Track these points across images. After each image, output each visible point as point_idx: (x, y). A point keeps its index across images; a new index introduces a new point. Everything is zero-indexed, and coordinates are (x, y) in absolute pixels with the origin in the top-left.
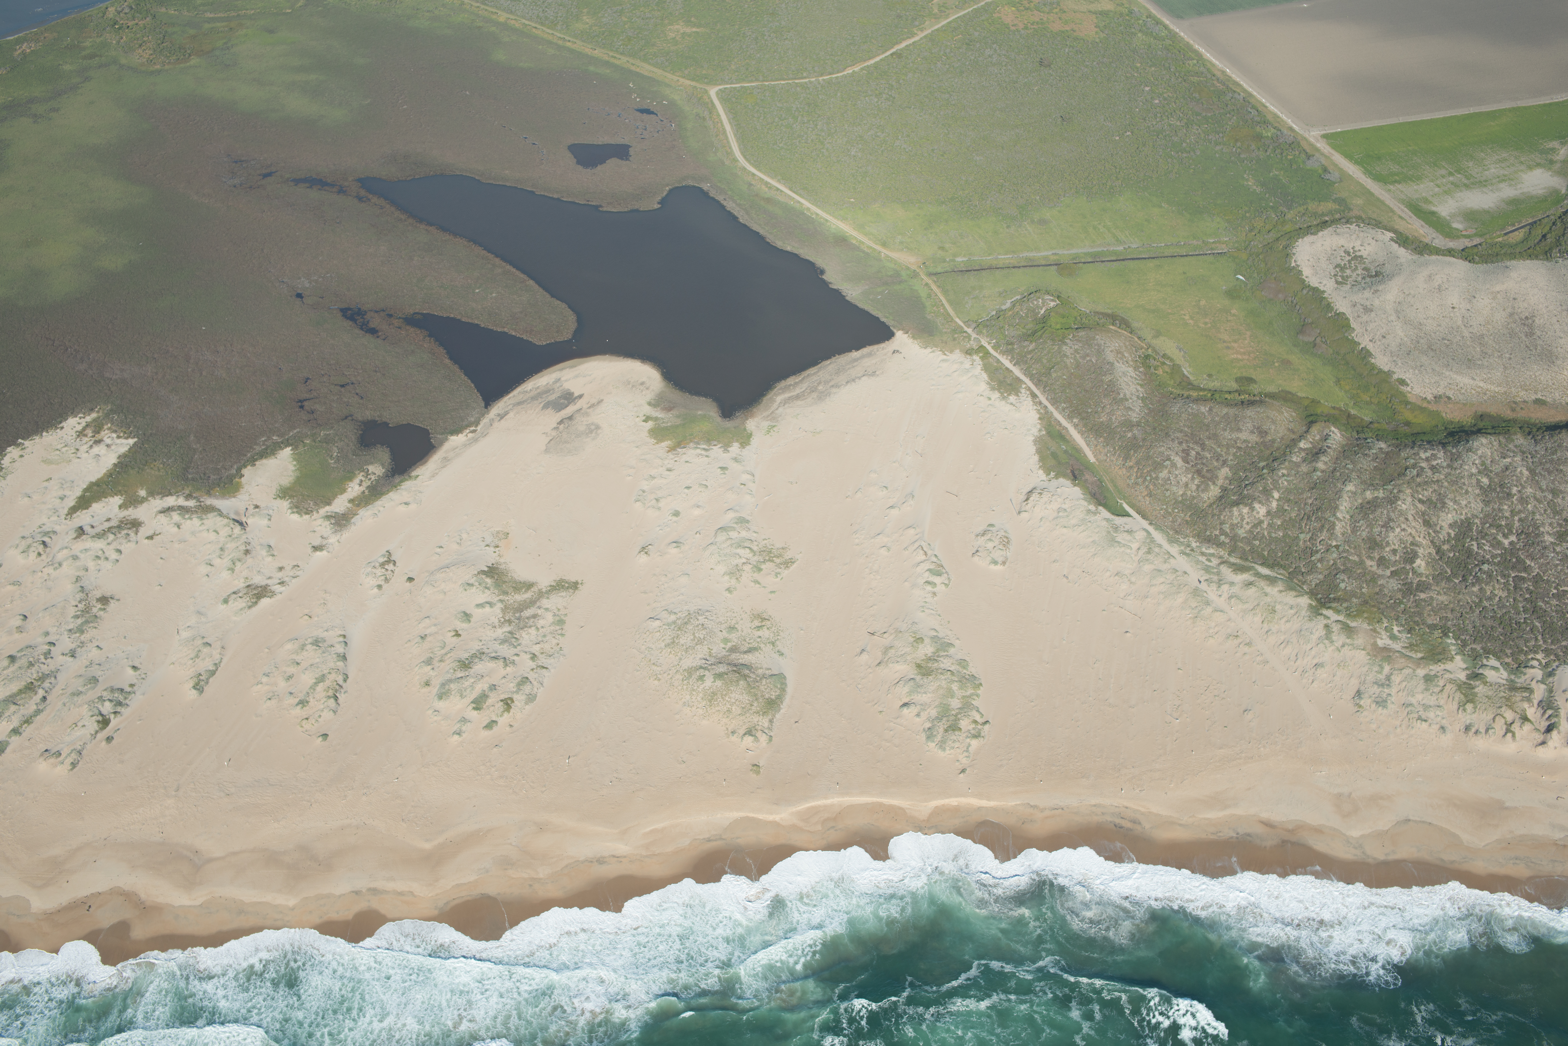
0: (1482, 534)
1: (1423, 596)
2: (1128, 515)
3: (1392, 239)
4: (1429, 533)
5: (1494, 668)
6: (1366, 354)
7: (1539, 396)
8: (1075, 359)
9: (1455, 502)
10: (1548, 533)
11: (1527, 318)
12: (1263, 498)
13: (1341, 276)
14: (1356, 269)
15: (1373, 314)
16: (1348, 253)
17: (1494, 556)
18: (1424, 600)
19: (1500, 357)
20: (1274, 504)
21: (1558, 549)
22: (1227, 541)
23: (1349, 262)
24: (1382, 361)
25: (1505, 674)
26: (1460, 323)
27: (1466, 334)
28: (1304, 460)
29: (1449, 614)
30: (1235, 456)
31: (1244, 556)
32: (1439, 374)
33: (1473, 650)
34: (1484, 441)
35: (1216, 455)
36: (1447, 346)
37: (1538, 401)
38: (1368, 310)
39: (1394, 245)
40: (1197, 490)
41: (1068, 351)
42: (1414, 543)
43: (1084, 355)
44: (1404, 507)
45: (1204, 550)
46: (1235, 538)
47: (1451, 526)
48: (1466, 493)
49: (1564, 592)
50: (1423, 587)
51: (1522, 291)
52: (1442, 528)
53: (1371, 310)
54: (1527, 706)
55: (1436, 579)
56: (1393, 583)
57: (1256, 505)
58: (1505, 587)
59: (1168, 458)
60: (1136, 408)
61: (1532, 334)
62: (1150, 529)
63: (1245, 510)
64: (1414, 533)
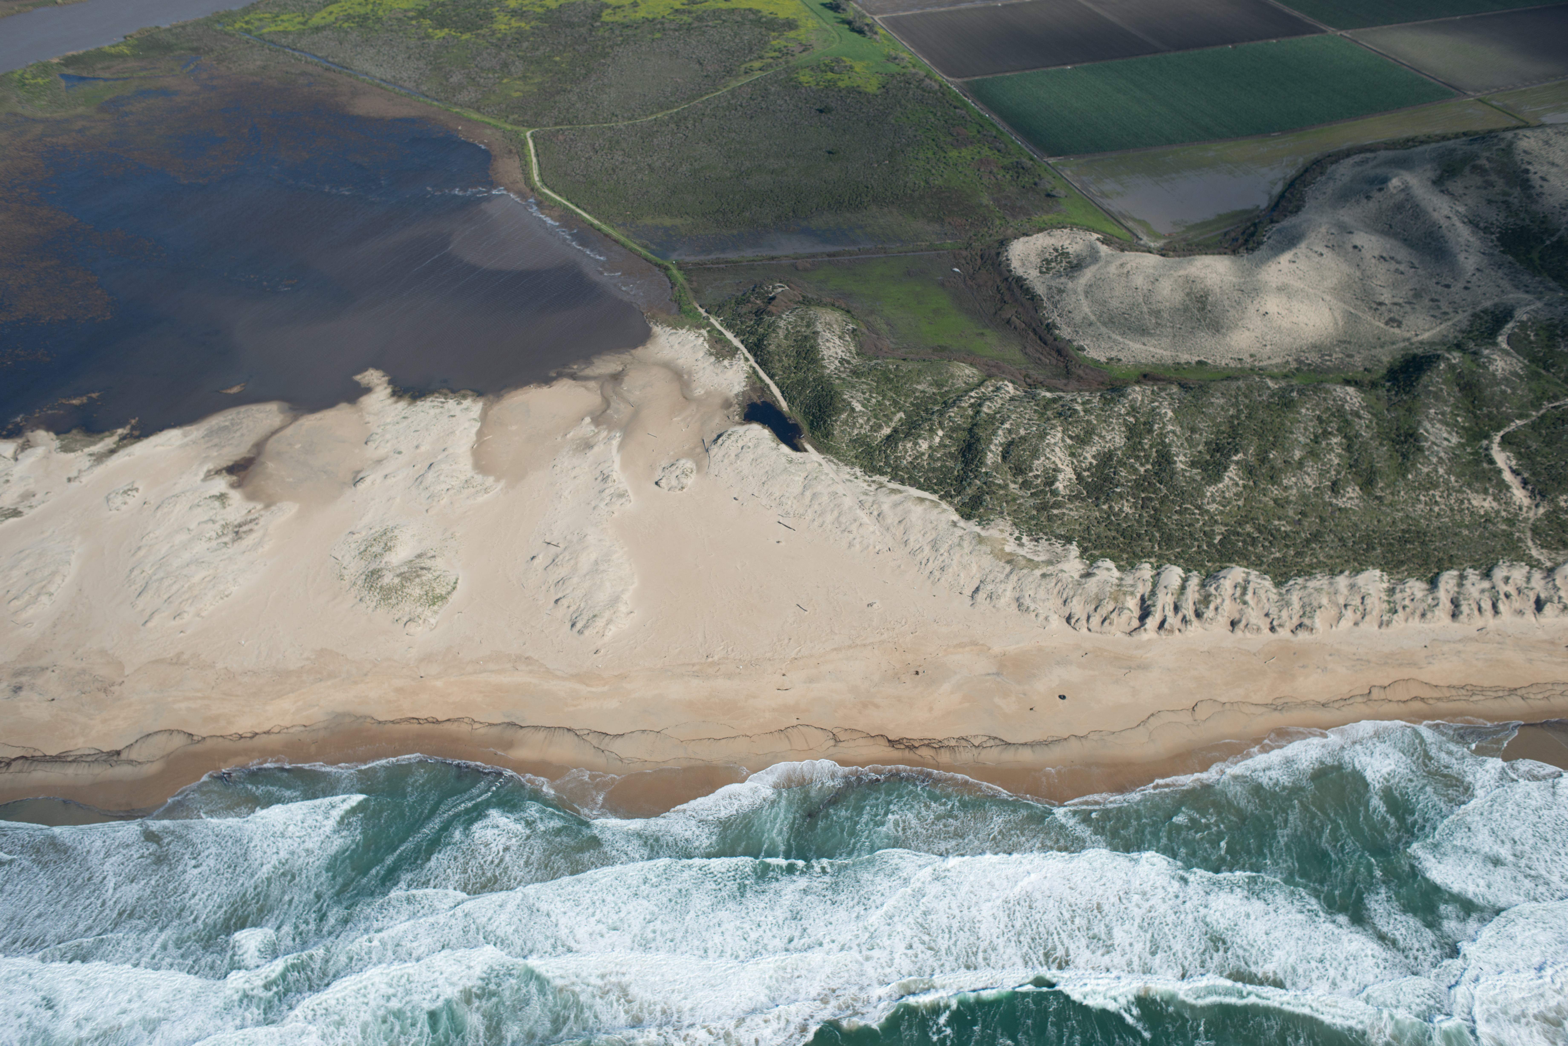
0: (1122, 463)
1: (1055, 512)
2: (806, 451)
3: (1098, 239)
4: (1073, 463)
5: (1110, 570)
6: (1053, 326)
7: (1202, 358)
8: (787, 330)
9: (1101, 437)
10: (1181, 461)
11: (1202, 296)
12: (926, 434)
13: (1045, 266)
14: (1061, 262)
15: (1064, 295)
16: (1056, 250)
17: (1128, 481)
18: (1056, 516)
19: (1173, 327)
20: (937, 440)
21: (1188, 474)
22: (889, 470)
23: (1056, 257)
24: (1065, 332)
25: (1116, 573)
26: (1141, 300)
27: (1145, 309)
28: (972, 405)
29: (1077, 527)
30: (912, 404)
31: (903, 483)
32: (1114, 341)
33: (1091, 555)
34: (1137, 388)
35: (895, 403)
36: (1126, 319)
37: (1200, 363)
38: (1060, 291)
39: (1099, 244)
40: (870, 431)
41: (782, 324)
42: (1056, 470)
43: (796, 326)
44: (1053, 441)
45: (867, 478)
46: (896, 469)
47: (1094, 457)
48: (1113, 429)
49: (1186, 509)
50: (1058, 505)
51: (1202, 275)
52: (1085, 458)
53: (1063, 291)
54: (1128, 598)
55: (1071, 499)
56: (1031, 502)
57: (920, 441)
58: (1135, 506)
59: (849, 403)
60: (831, 366)
61: (1203, 309)
62: (823, 462)
63: (909, 445)
64: (1058, 462)
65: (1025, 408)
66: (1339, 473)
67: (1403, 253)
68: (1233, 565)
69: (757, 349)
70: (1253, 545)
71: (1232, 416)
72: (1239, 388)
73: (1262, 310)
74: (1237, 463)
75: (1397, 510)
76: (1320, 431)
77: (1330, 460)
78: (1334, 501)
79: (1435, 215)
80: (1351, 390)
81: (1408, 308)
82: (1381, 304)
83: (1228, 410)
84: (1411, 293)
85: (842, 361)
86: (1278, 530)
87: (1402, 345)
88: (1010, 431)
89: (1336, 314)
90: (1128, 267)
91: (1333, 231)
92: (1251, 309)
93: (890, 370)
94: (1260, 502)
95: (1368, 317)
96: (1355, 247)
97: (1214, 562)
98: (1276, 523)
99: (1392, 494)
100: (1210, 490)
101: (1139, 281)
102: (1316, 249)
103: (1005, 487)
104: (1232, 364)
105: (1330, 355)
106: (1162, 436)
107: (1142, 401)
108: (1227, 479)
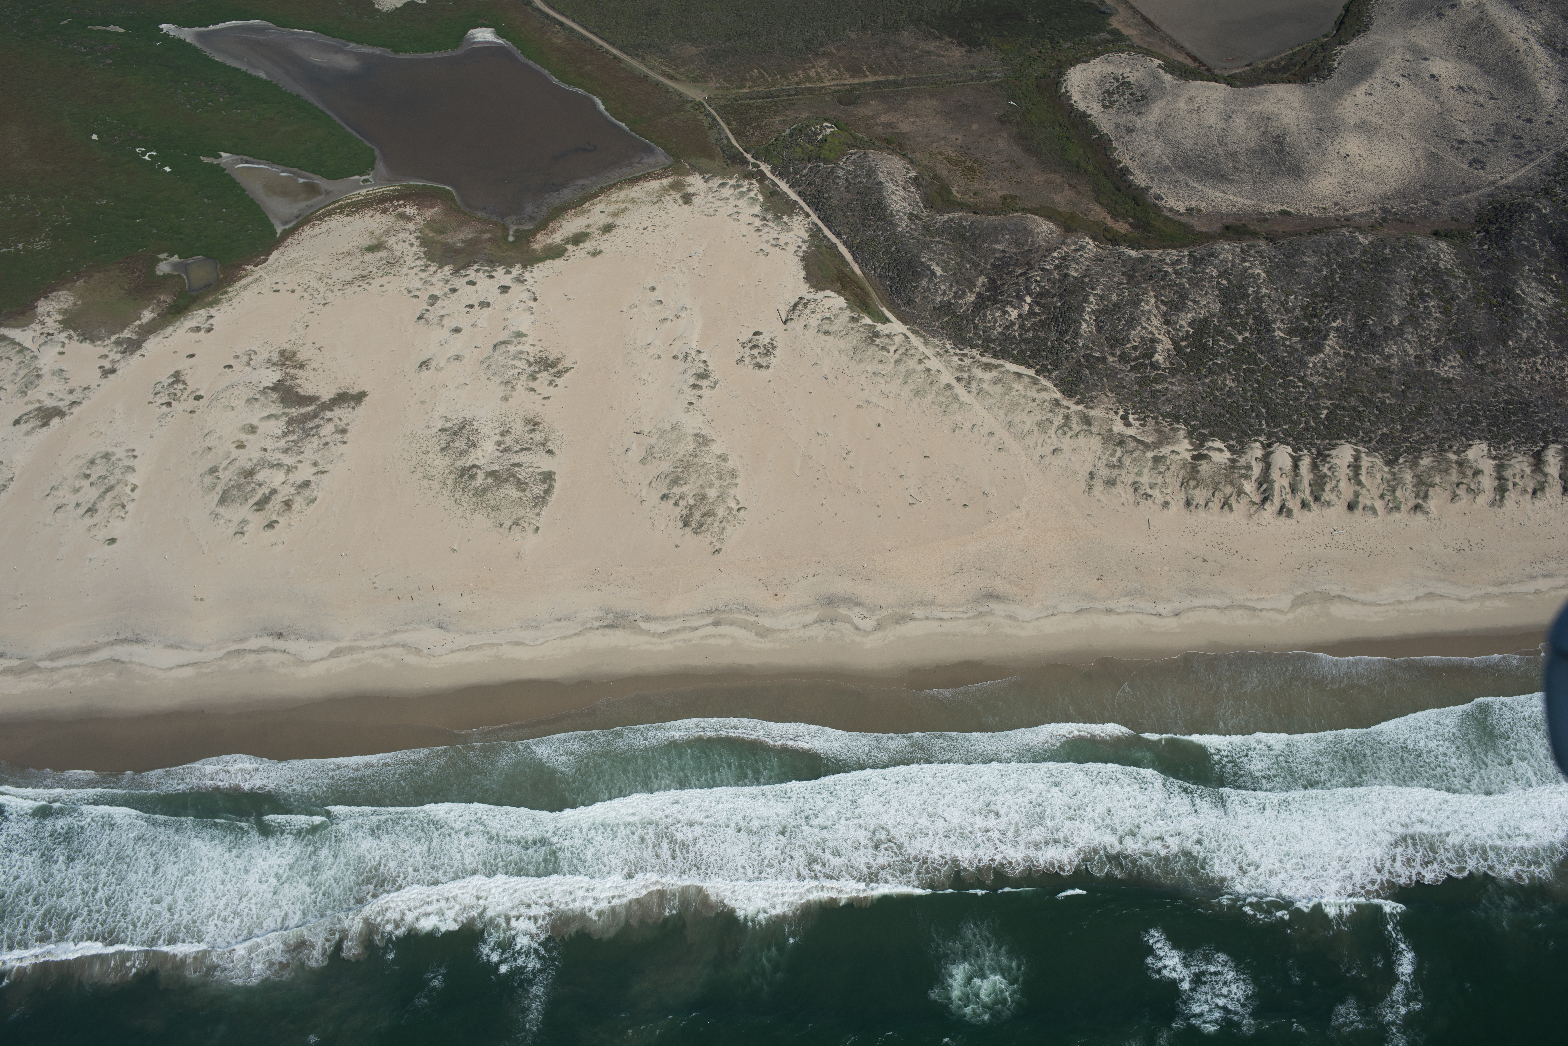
0: (1219, 331)
1: (1158, 387)
2: (889, 321)
3: (1159, 66)
4: (1169, 332)
5: (1220, 450)
6: (1125, 171)
7: (1285, 207)
8: (847, 180)
9: (1195, 302)
10: (1279, 328)
11: (1278, 136)
12: (1015, 302)
13: (1108, 99)
14: (1124, 94)
15: (1134, 135)
16: (1117, 80)
17: (1228, 351)
18: (1159, 391)
19: (1251, 172)
20: (1026, 308)
21: (1288, 343)
22: (980, 342)
23: (1118, 87)
24: (1140, 179)
25: (1228, 454)
26: (1215, 141)
27: (1220, 151)
28: (1057, 267)
29: (1182, 403)
30: (992, 264)
31: (995, 356)
32: (1193, 188)
33: (1200, 434)
34: (1226, 246)
35: (976, 265)
36: (1202, 163)
37: (1283, 213)
38: (1130, 131)
39: (1161, 71)
40: (955, 297)
41: (841, 173)
42: (1154, 341)
43: (856, 176)
44: (1147, 308)
45: (958, 351)
46: (987, 340)
47: (1190, 324)
48: (1206, 294)
49: (1290, 381)
50: (1159, 379)
51: (1276, 111)
52: (1181, 326)
53: (1133, 131)
54: (1245, 482)
55: (1173, 371)
56: (1133, 376)
57: (1009, 309)
58: (1236, 378)
59: (929, 268)
60: (903, 224)
61: (1282, 150)
62: (909, 333)
63: (998, 314)
64: (1154, 331)
65: (1112, 269)
66: (1438, 340)
67: (1480, 83)
68: (1342, 442)
69: (816, 202)
70: (1360, 420)
71: (1326, 277)
72: (1329, 244)
73: (1343, 153)
74: (1337, 329)
75: (1500, 380)
76: (1416, 292)
77: (1430, 325)
78: (1436, 370)
79: (1512, 37)
80: (1443, 245)
81: (1490, 146)
82: (1462, 142)
83: (1321, 270)
84: (1492, 129)
85: (911, 217)
86: (1384, 403)
87: (1488, 189)
88: (1101, 297)
89: (1417, 154)
90: (1198, 100)
91: (1408, 57)
92: (1332, 151)
93: (964, 227)
94: (1363, 372)
95: (1450, 156)
96: (1432, 76)
97: (1323, 440)
98: (1380, 395)
99: (1494, 362)
100: (1312, 360)
101: (1211, 119)
102: (1393, 79)
103: (1103, 360)
104: (1317, 214)
105: (1416, 203)
106: (1258, 300)
107: (1233, 262)
108: (1327, 350)
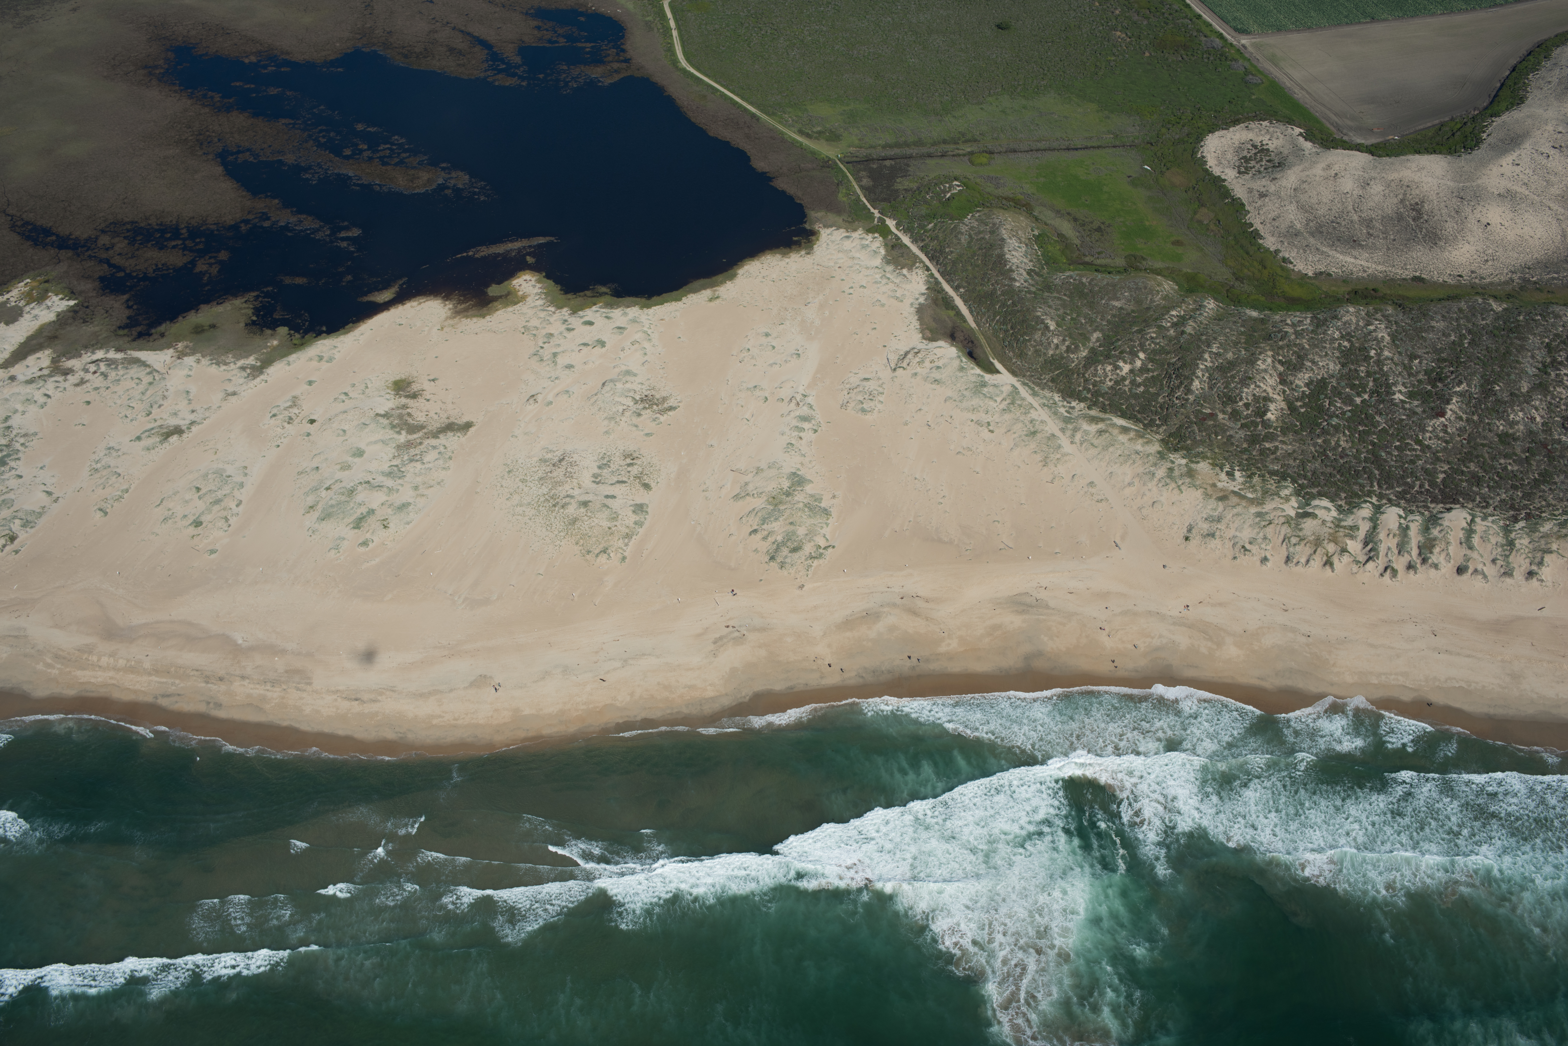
0: (1337, 392)
1: (1267, 445)
2: (998, 372)
3: (1301, 134)
4: (1284, 392)
5: (1329, 510)
6: (1256, 235)
7: (1418, 274)
8: (970, 236)
9: (1313, 363)
10: (1400, 392)
11: (1417, 204)
12: (1128, 357)
13: (1244, 166)
14: (1261, 160)
15: (1267, 200)
16: (1255, 147)
17: (1344, 413)
18: (1269, 449)
19: (1386, 238)
20: (1138, 364)
21: (1407, 406)
22: (1089, 396)
23: (1255, 154)
24: (1270, 242)
25: (1334, 513)
26: (1351, 207)
27: (1355, 218)
28: (1174, 325)
29: (1291, 462)
30: (1108, 321)
31: (1104, 410)
32: (1323, 253)
33: (1307, 493)
34: (1351, 309)
35: (1091, 321)
36: (1334, 228)
37: (1416, 279)
38: (1262, 195)
39: (1301, 139)
40: (1067, 351)
41: (964, 228)
42: (1267, 399)
43: (979, 233)
44: (1263, 367)
45: (1065, 403)
46: (1097, 394)
47: (1307, 385)
48: (1326, 355)
49: (1407, 444)
50: (1270, 437)
51: (1417, 179)
52: (1297, 386)
53: (1265, 196)
54: (1349, 541)
55: (1285, 431)
56: (1242, 434)
57: (1121, 364)
58: (1350, 439)
59: (1042, 322)
60: (1021, 279)
61: (1420, 218)
62: (1018, 385)
63: (1109, 368)
64: (1269, 390)
65: (1231, 329)
68: (1458, 506)
69: (938, 256)
70: (1478, 485)
71: (1454, 342)
72: (1460, 310)
73: (1484, 221)
74: (1461, 394)
76: (1548, 360)
83: (1449, 336)
85: (1031, 273)
86: (1505, 469)
88: (1217, 355)
89: (1564, 225)
90: (1336, 168)
91: (1560, 129)
92: (1472, 220)
93: (1083, 285)
94: (1485, 438)
97: (1437, 503)
98: (1502, 461)
100: (1432, 424)
101: (1348, 185)
102: (1543, 150)
103: (1213, 416)
104: (1451, 281)
105: (1558, 273)
106: (1379, 363)
107: (1357, 323)
108: (1449, 413)
